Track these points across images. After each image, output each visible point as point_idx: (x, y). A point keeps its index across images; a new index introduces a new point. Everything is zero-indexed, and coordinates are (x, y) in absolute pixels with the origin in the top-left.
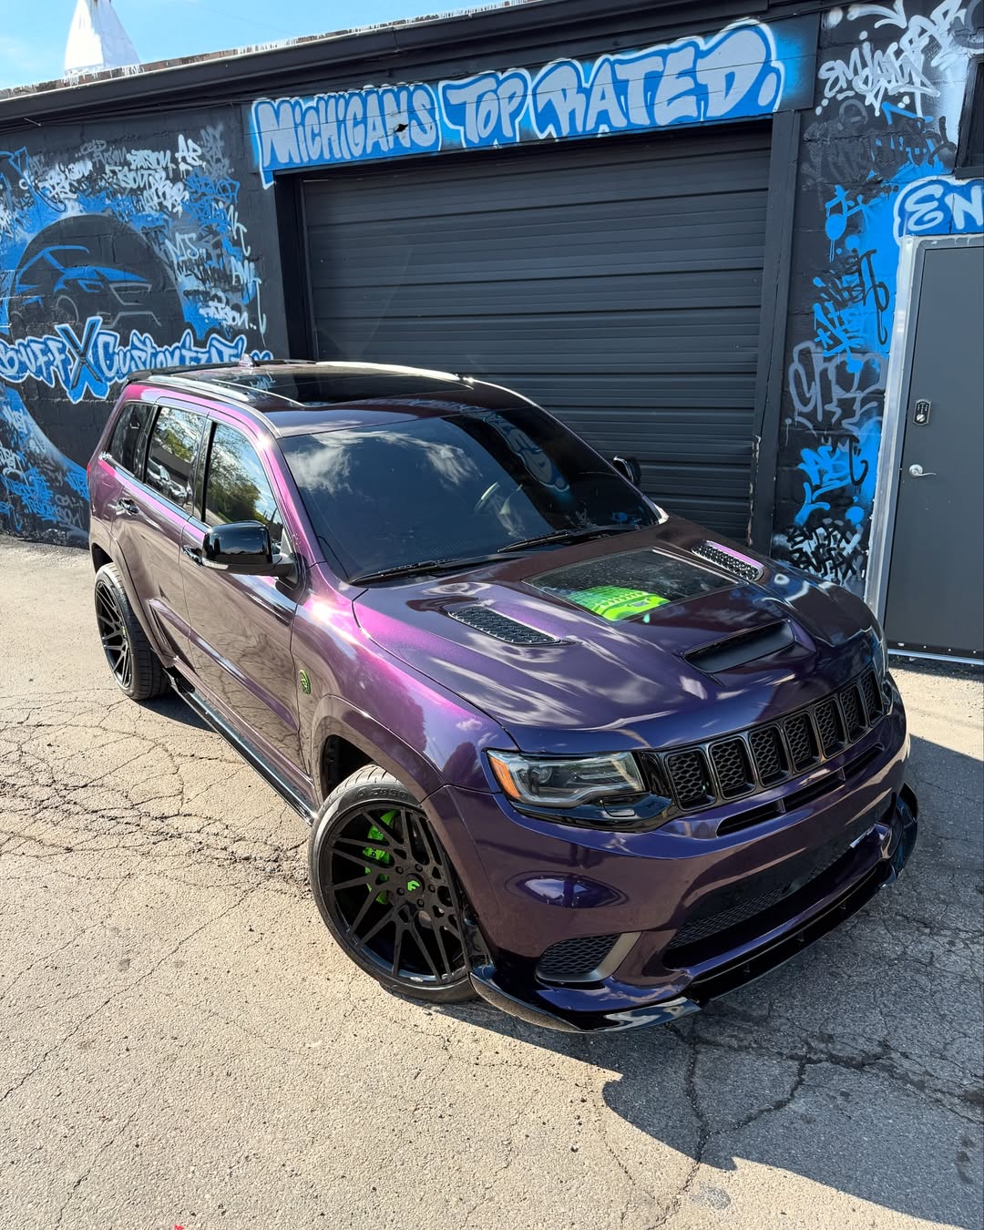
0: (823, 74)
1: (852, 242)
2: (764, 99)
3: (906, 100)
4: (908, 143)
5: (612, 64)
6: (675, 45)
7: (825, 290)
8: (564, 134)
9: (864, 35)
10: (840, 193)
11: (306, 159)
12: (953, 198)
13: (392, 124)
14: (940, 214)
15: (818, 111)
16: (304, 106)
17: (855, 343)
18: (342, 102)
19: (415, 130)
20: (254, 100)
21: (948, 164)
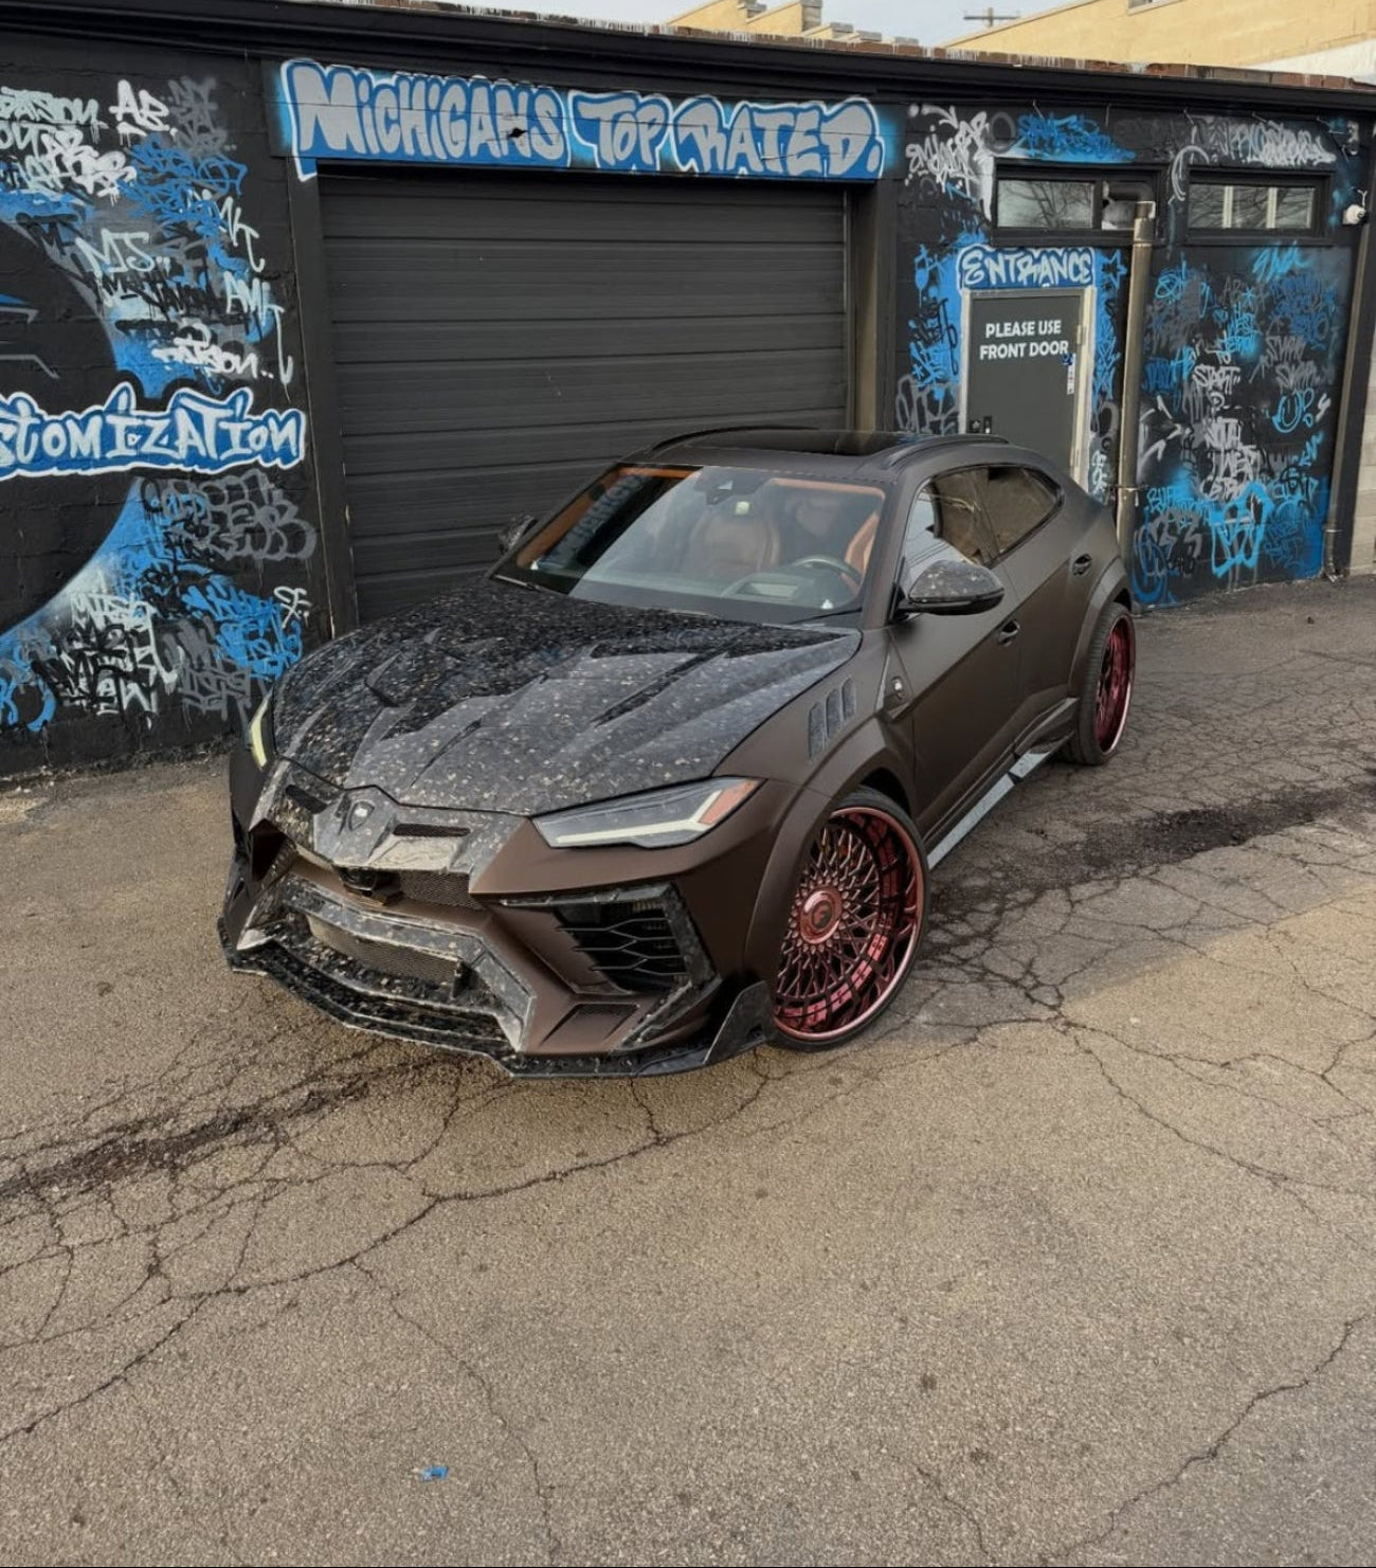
0: (909, 154)
1: (933, 292)
2: (872, 166)
3: (961, 182)
4: (963, 217)
5: (751, 111)
6: (805, 105)
7: (916, 330)
8: (706, 170)
9: (933, 128)
10: (924, 252)
11: (375, 150)
12: (989, 262)
13: (505, 126)
14: (982, 273)
15: (907, 182)
16: (376, 83)
17: (938, 375)
18: (435, 88)
19: (537, 138)
20: (287, 59)
21: (987, 235)
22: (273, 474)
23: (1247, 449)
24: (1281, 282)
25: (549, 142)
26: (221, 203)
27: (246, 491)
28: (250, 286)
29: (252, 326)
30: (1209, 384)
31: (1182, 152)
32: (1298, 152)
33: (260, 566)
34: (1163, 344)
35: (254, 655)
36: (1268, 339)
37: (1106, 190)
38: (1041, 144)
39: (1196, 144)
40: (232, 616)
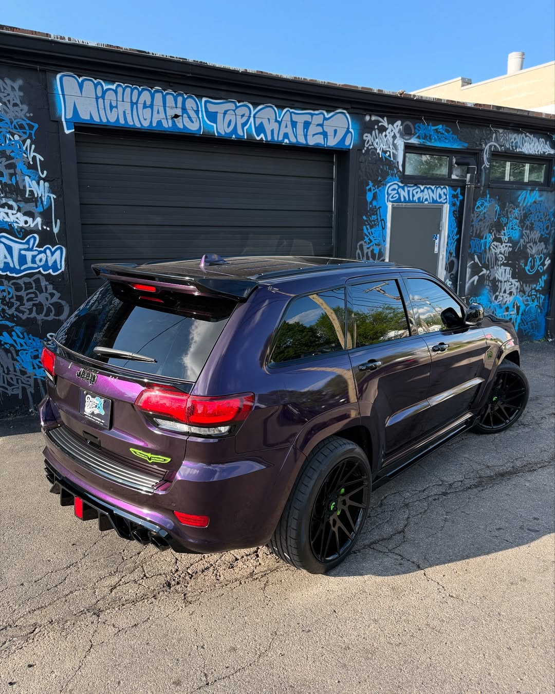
0: (365, 138)
1: (374, 203)
2: (347, 142)
3: (388, 153)
4: (389, 169)
5: (291, 113)
6: (316, 112)
7: (366, 221)
8: (269, 140)
9: (376, 127)
10: (371, 184)
11: (105, 120)
12: (400, 190)
13: (171, 113)
14: (397, 195)
15: (363, 151)
16: (105, 88)
17: (376, 242)
18: (136, 92)
19: (186, 120)
20: (60, 72)
21: (400, 178)
22: (48, 277)
23: (514, 281)
24: (530, 206)
25: (193, 122)
26: (24, 142)
27: (34, 285)
28: (38, 184)
29: (39, 203)
30: (498, 251)
31: (489, 145)
32: (539, 148)
33: (40, 323)
34: (478, 232)
35: (36, 366)
36: (524, 232)
37: (454, 161)
38: (425, 137)
39: (495, 142)
40: (25, 347)
